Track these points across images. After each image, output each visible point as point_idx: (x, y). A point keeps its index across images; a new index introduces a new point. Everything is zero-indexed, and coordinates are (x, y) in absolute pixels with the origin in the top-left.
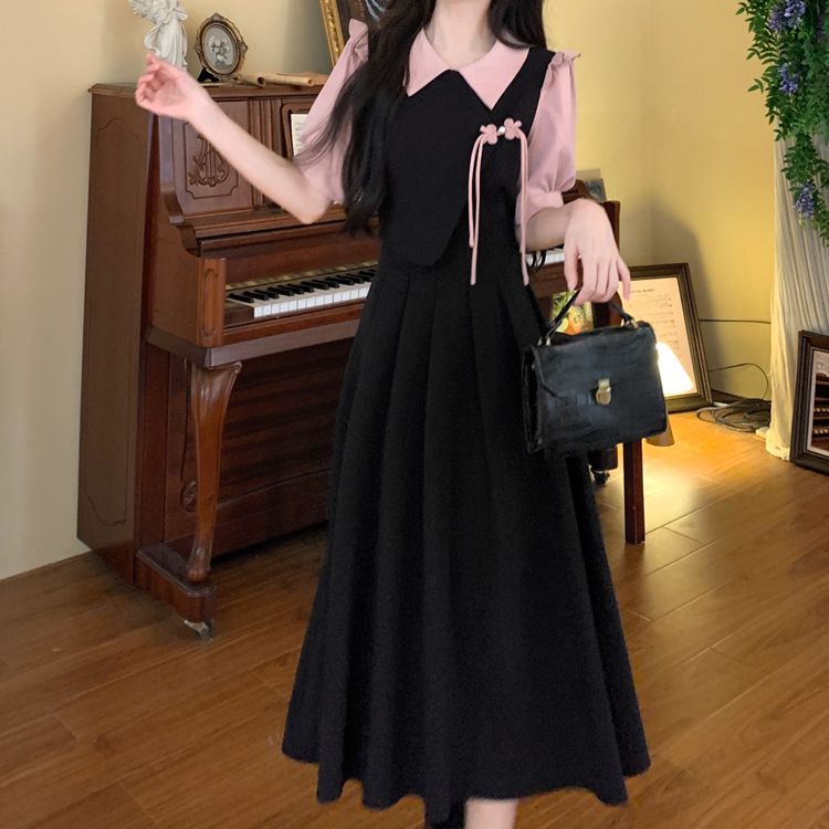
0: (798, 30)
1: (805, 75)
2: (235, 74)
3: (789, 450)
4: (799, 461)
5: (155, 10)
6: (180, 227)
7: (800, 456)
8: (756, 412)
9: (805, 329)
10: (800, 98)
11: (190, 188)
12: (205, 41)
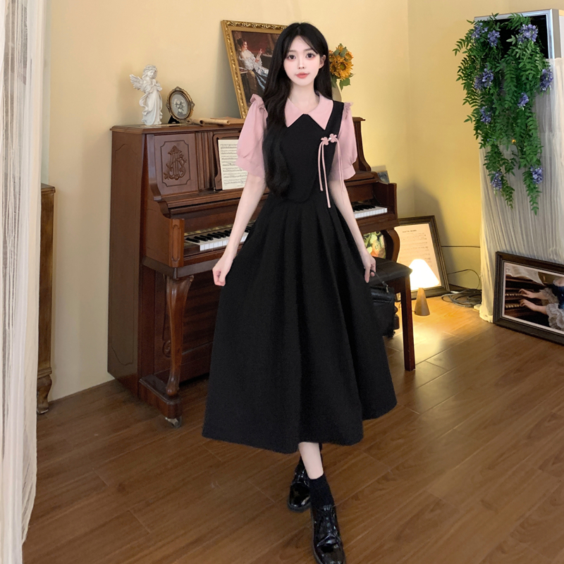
0: (490, 89)
1: (494, 113)
2: (188, 119)
3: (492, 317)
4: (498, 323)
5: (144, 85)
6: (159, 202)
7: (498, 321)
8: (474, 296)
9: (499, 250)
10: (492, 125)
11: (165, 181)
12: (172, 101)
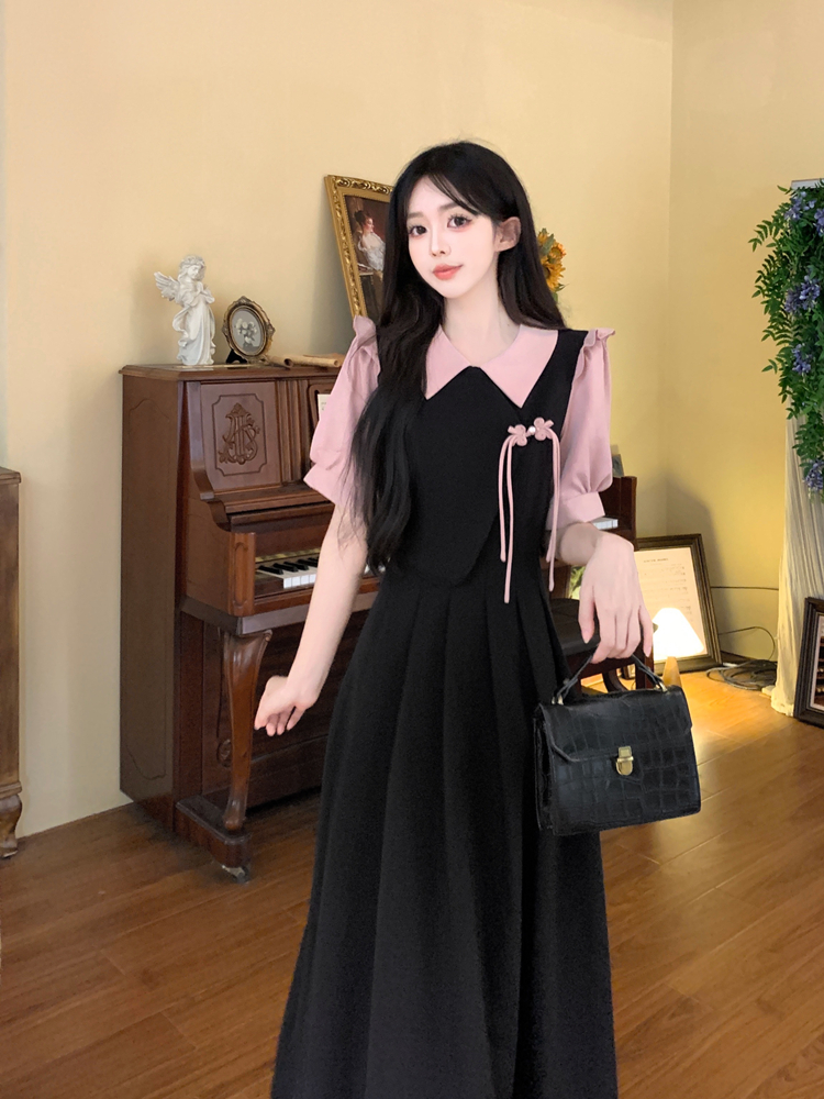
0: (812, 312)
1: (818, 356)
2: (263, 356)
3: (793, 707)
4: (801, 717)
5: (182, 293)
6: (210, 502)
7: (803, 713)
8: (764, 672)
9: (812, 595)
10: (812, 378)
11: (220, 465)
12: (233, 322)
